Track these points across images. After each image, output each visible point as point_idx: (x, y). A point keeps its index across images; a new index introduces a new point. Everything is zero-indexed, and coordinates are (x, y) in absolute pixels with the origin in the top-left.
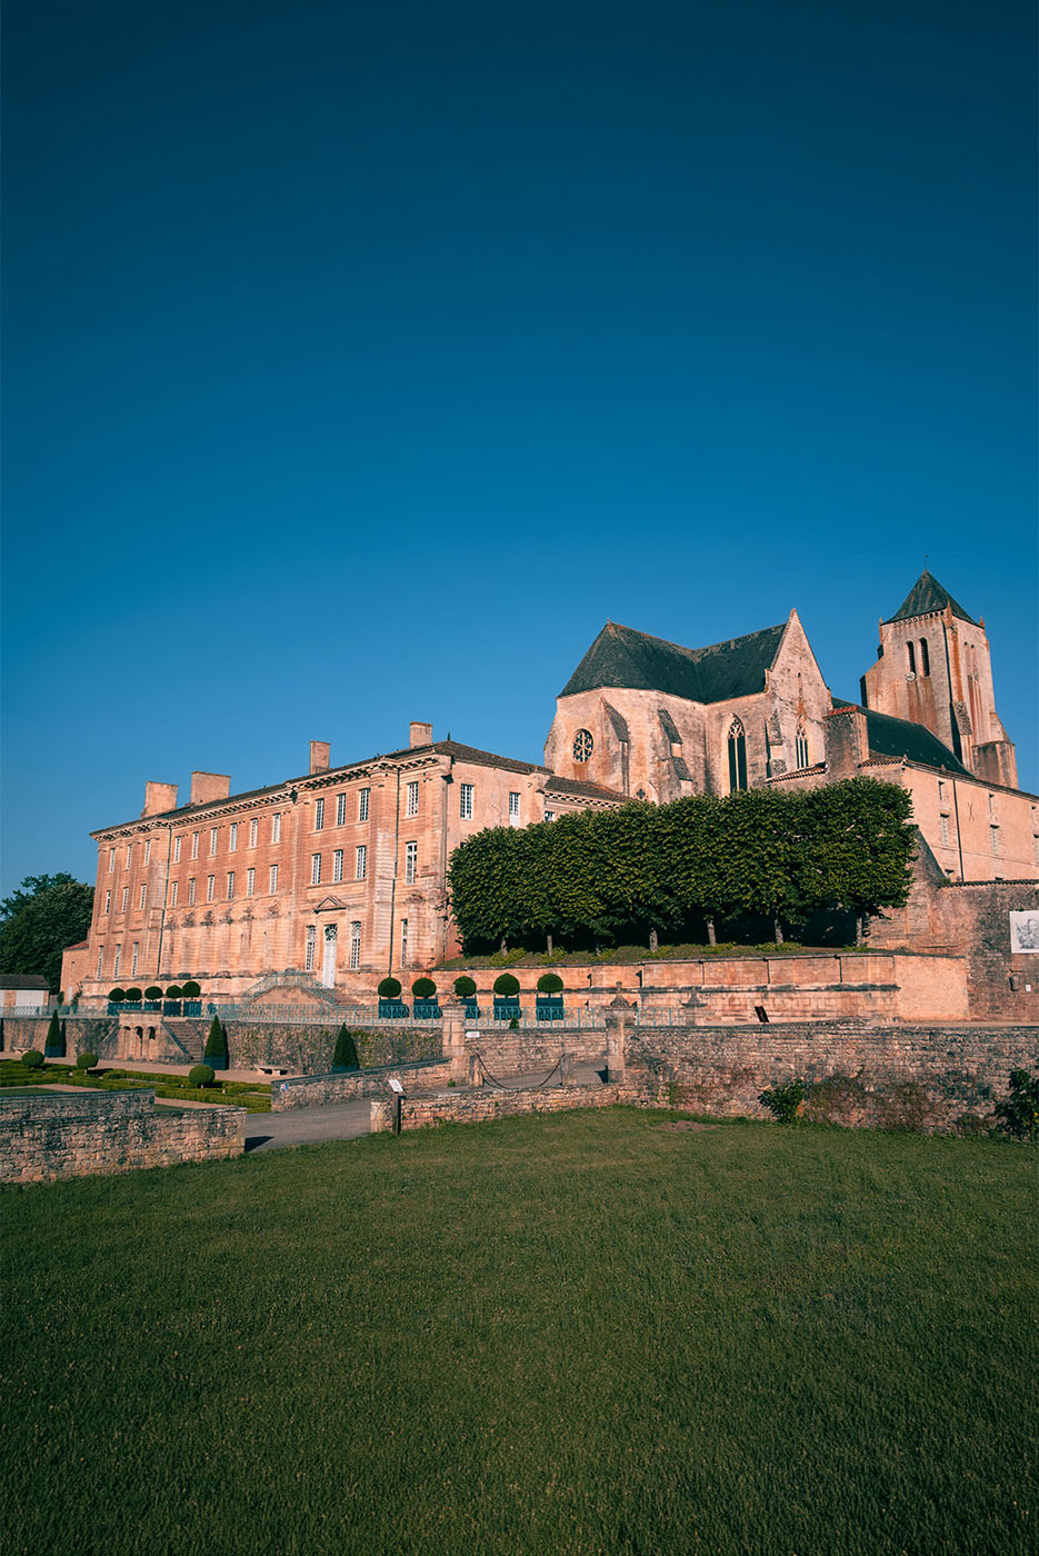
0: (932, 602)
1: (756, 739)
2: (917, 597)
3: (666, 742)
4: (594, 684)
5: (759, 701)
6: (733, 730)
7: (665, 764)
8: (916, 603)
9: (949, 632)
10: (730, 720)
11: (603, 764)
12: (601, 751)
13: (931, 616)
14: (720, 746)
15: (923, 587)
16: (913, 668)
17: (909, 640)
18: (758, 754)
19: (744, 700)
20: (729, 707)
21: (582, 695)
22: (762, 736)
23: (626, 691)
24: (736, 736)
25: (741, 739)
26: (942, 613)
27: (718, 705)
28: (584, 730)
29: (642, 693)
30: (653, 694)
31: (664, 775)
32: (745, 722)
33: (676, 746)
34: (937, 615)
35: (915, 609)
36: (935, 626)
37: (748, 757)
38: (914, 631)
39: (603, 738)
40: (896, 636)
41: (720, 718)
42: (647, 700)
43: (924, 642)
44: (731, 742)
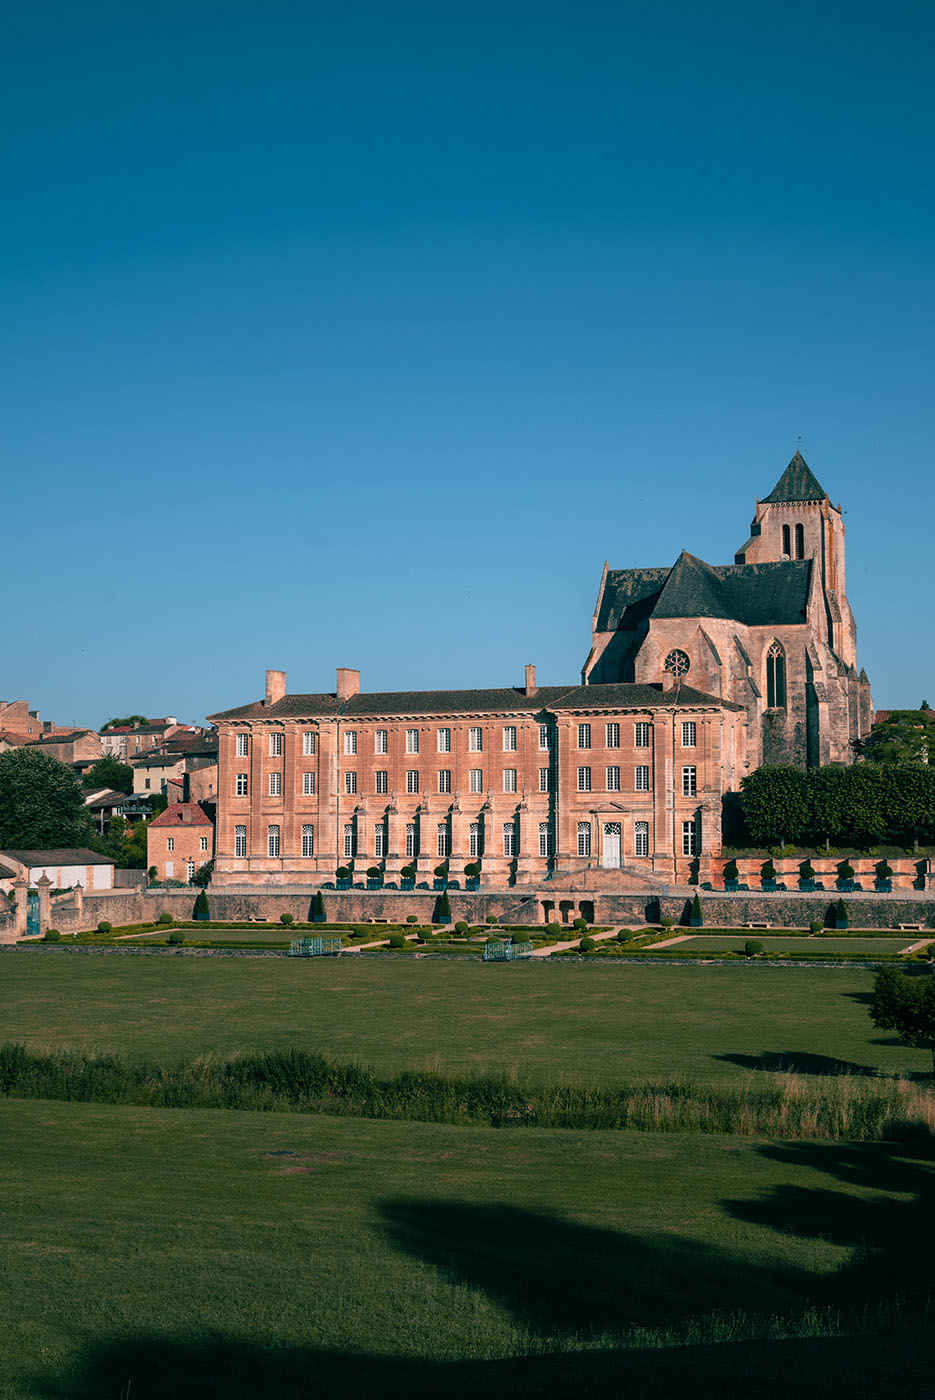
0: (808, 488)
1: (796, 661)
2: (791, 479)
3: (743, 664)
4: (691, 613)
5: (800, 631)
6: (772, 651)
7: (741, 683)
8: (791, 486)
9: (826, 523)
10: (771, 642)
11: (701, 682)
12: (698, 670)
13: (810, 504)
14: (761, 663)
15: (798, 469)
16: (787, 550)
17: (785, 523)
18: (797, 674)
19: (786, 627)
20: (771, 632)
21: (678, 620)
22: (802, 660)
23: (714, 620)
24: (775, 656)
25: (781, 661)
26: (820, 503)
27: (761, 628)
28: (680, 652)
29: (724, 622)
30: (731, 623)
31: (739, 691)
32: (786, 646)
33: (749, 667)
34: (815, 503)
35: (791, 492)
36: (812, 513)
37: (788, 676)
38: (792, 515)
39: (700, 660)
40: (773, 517)
41: (762, 639)
42: (727, 628)
43: (800, 528)
44: (770, 660)
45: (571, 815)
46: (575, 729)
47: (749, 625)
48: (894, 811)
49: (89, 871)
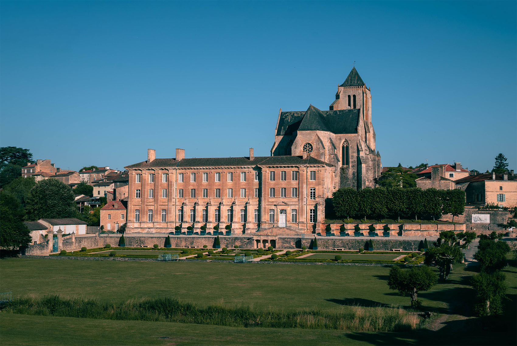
0: (358, 81)
1: (353, 148)
2: (351, 77)
3: (333, 149)
4: (313, 128)
5: (355, 136)
6: (344, 144)
7: (332, 156)
8: (351, 80)
9: (365, 94)
10: (344, 140)
11: (317, 155)
12: (316, 151)
13: (358, 87)
14: (340, 148)
15: (354, 74)
16: (349, 105)
17: (349, 94)
18: (354, 153)
19: (349, 135)
20: (344, 136)
21: (308, 131)
22: (356, 147)
23: (322, 132)
24: (345, 146)
25: (347, 148)
26: (362, 87)
27: (340, 135)
28: (309, 144)
29: (326, 132)
30: (328, 133)
31: (331, 159)
32: (349, 142)
33: (335, 150)
34: (360, 87)
35: (351, 82)
36: (359, 91)
37: (350, 153)
38: (352, 91)
39: (317, 147)
40: (344, 92)
41: (340, 139)
42: (327, 135)
43: (354, 96)
44: (343, 147)
45: (267, 206)
46: (269, 173)
47: (335, 134)
48: (391, 206)
49: (77, 227)
